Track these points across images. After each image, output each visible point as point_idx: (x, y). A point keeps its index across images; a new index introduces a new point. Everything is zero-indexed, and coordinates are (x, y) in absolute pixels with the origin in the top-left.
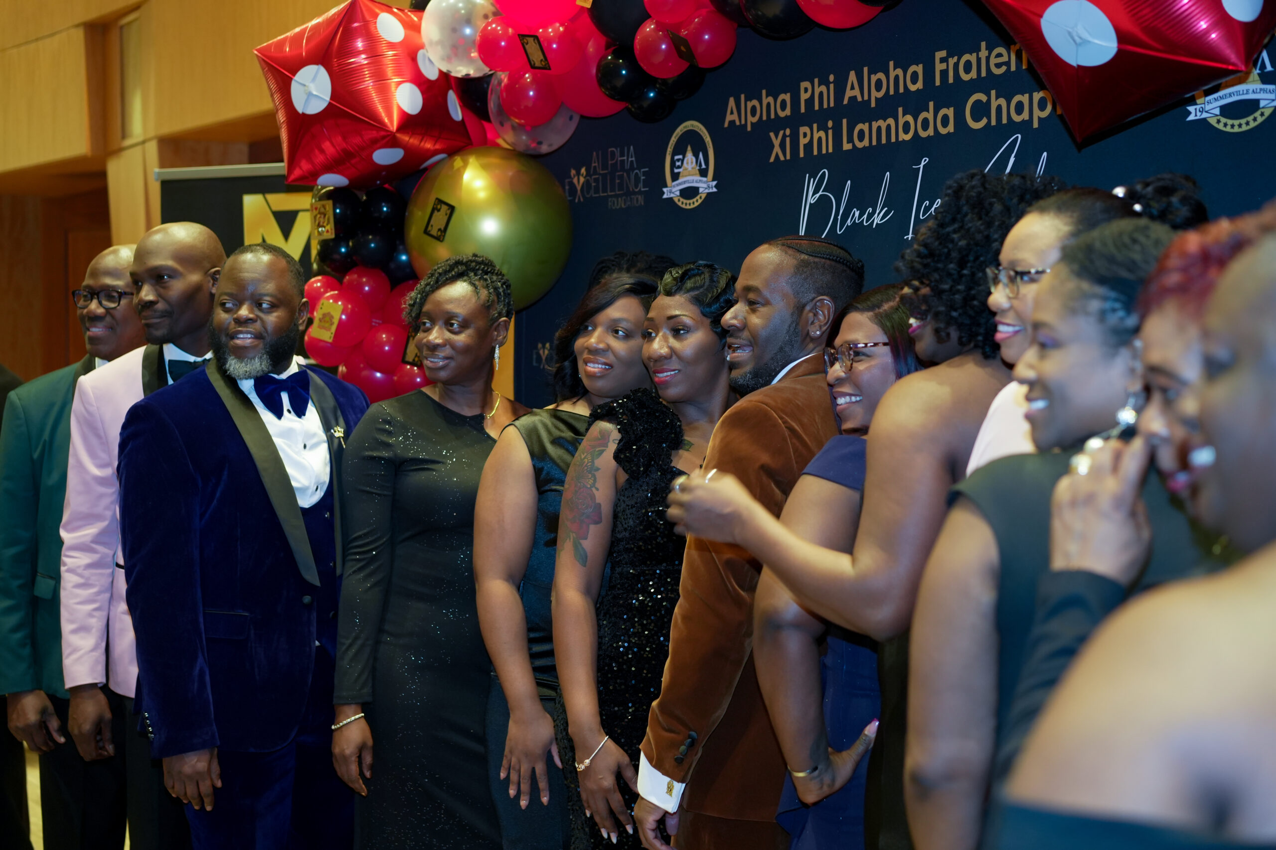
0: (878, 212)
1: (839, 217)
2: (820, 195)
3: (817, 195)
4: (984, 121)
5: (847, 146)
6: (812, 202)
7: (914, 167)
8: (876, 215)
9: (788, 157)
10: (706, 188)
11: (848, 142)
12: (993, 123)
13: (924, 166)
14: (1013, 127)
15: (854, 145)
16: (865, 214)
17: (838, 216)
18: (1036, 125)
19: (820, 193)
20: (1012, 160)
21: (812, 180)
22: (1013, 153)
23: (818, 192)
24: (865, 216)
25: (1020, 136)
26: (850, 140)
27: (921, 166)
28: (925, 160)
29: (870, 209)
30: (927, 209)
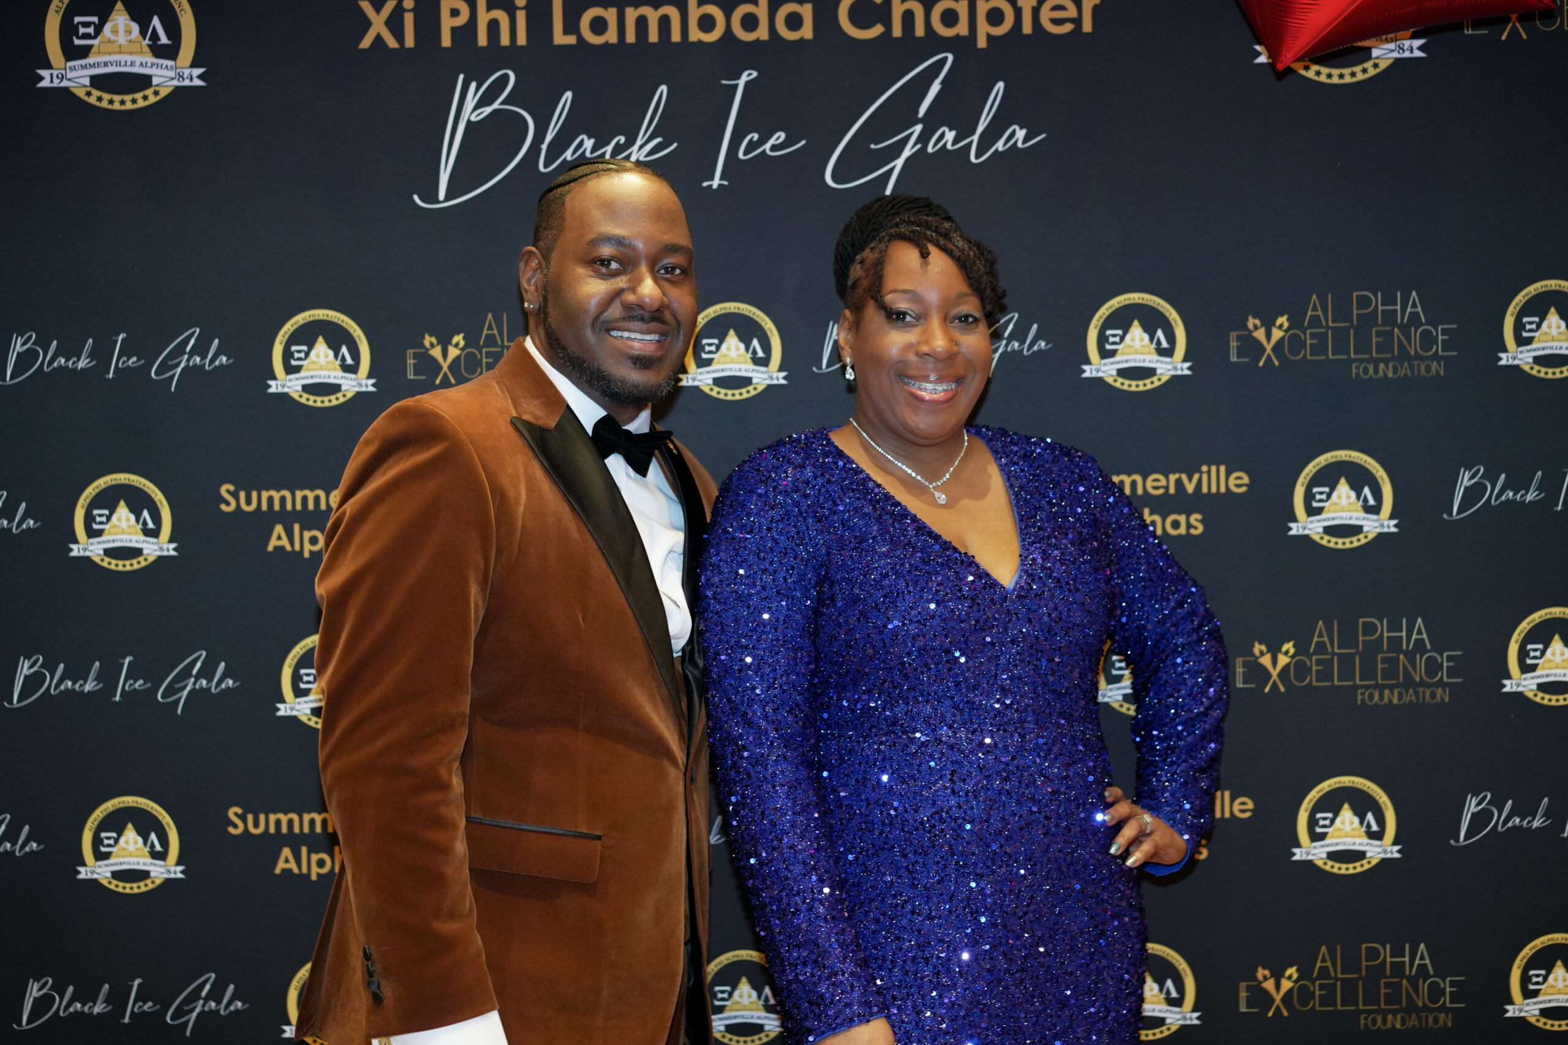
0: (639, 142)
1: (544, 147)
2: (495, 111)
3: (487, 110)
4: (877, 30)
5: (560, 38)
6: (473, 118)
7: (724, 82)
8: (635, 148)
9: (410, 42)
10: (173, 79)
11: (566, 32)
12: (897, 31)
13: (747, 83)
14: (933, 43)
15: (580, 38)
16: (608, 143)
17: (542, 142)
18: (982, 43)
19: (496, 105)
20: (935, 88)
21: (473, 85)
22: (937, 76)
23: (490, 104)
24: (609, 149)
25: (950, 57)
26: (571, 27)
27: (742, 82)
28: (750, 75)
29: (622, 139)
30: (752, 147)
